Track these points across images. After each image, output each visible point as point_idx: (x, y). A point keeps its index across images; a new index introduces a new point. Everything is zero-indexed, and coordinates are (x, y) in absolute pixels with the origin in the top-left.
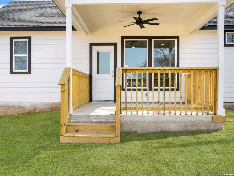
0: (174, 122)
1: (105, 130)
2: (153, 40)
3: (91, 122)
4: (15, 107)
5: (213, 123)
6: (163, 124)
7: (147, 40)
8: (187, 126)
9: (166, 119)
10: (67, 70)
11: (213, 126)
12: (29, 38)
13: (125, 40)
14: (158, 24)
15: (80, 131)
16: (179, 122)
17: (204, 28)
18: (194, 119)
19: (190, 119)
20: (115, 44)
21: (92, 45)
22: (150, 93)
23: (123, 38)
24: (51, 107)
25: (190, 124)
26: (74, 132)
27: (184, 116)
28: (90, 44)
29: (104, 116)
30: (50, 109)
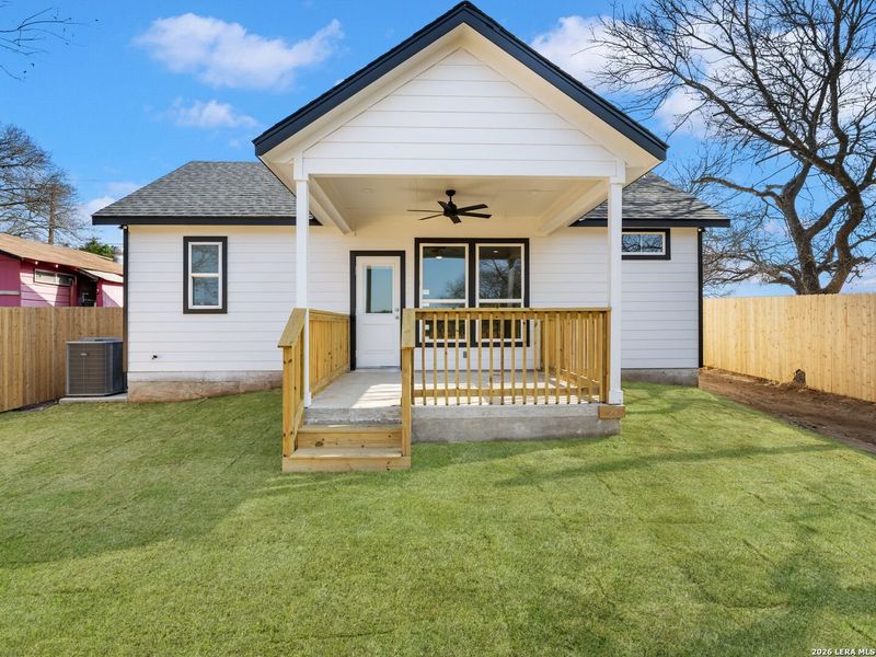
0: (521, 420)
1: (380, 441)
2: (478, 245)
3: (350, 423)
4: (193, 383)
5: (600, 422)
6: (500, 425)
7: (466, 246)
8: (549, 428)
9: (505, 415)
10: (297, 314)
11: (599, 426)
12: (224, 240)
13: (422, 245)
14: (488, 216)
15: (325, 445)
16: (533, 419)
17: (577, 224)
18: (562, 414)
19: (553, 413)
20: (402, 254)
21: (354, 254)
22: (473, 352)
23: (418, 241)
24: (271, 382)
25: (554, 423)
26: (313, 446)
27: (542, 408)
28: (351, 252)
29: (378, 410)
30: (269, 386)
